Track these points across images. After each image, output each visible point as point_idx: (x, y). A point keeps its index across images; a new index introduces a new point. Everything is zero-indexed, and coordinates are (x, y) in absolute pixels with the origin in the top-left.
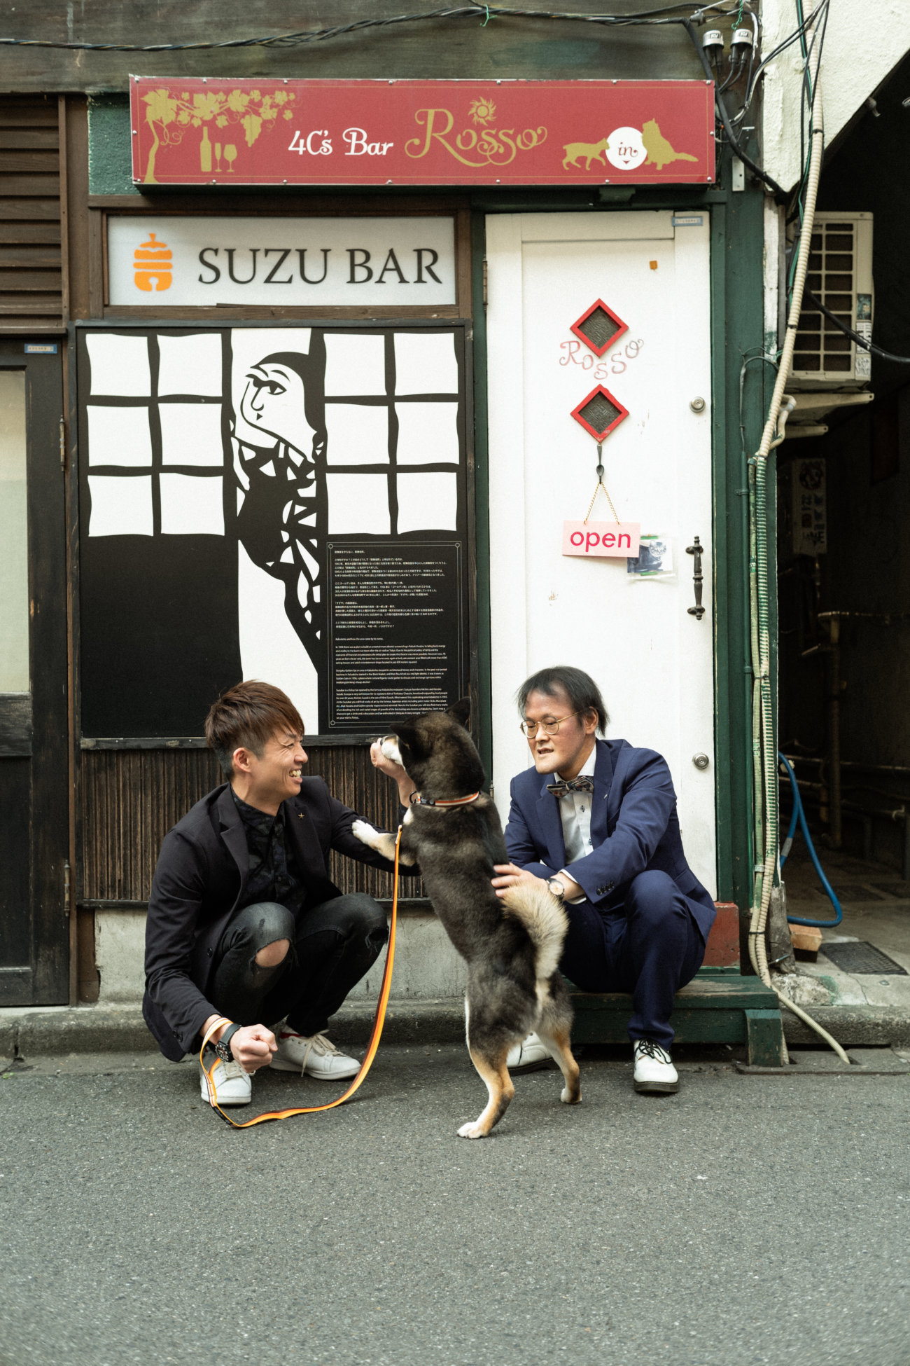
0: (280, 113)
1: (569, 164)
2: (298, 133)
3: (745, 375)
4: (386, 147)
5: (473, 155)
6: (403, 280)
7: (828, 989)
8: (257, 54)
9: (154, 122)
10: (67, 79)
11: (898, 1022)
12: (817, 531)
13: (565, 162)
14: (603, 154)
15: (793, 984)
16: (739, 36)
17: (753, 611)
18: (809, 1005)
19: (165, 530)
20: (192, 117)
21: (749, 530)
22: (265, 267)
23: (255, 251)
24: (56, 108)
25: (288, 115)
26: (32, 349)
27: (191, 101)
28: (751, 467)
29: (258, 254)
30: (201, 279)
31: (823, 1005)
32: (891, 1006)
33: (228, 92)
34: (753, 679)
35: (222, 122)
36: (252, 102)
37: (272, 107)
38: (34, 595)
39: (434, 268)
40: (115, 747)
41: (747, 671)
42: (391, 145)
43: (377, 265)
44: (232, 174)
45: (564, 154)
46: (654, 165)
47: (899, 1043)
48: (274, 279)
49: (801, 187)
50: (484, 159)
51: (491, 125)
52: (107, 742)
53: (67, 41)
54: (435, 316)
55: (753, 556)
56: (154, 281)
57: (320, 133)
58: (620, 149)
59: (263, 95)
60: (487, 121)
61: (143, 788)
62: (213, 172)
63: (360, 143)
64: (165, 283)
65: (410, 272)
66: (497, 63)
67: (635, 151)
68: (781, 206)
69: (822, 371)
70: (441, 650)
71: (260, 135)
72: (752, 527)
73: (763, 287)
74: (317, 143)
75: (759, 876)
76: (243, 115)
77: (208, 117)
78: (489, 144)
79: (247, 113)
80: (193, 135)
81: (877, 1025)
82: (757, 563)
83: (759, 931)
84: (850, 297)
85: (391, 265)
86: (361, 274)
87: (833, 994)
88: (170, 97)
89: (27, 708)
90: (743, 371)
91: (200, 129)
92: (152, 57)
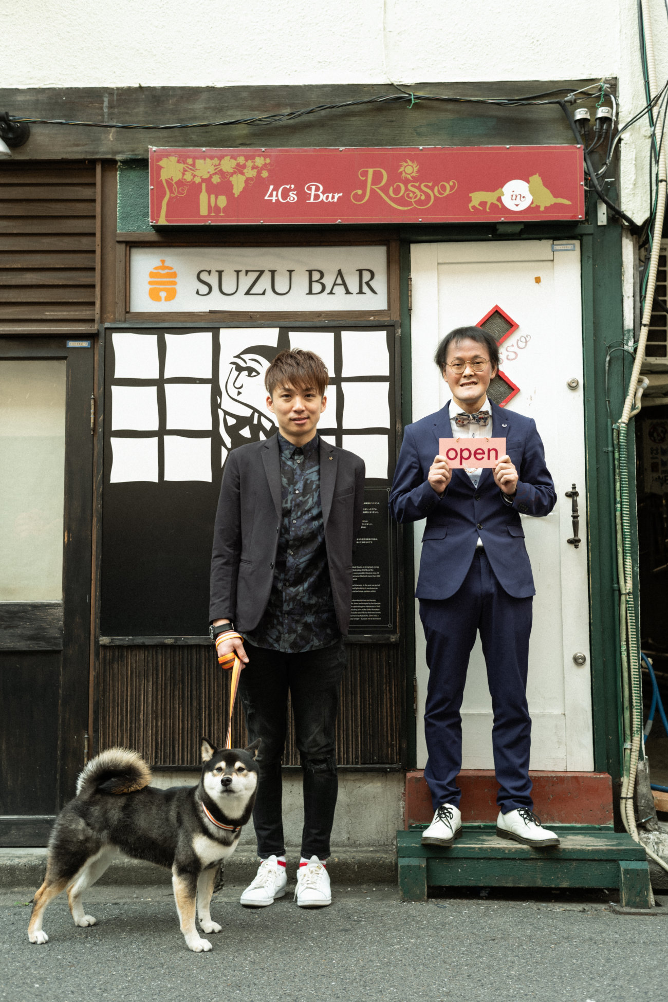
0: (259, 173)
1: (474, 207)
2: (272, 187)
3: (610, 361)
4: (336, 196)
5: (401, 201)
6: (348, 292)
8: (243, 130)
9: (166, 180)
10: (103, 149)
12: (664, 475)
13: (470, 205)
14: (499, 199)
15: (656, 840)
16: (602, 112)
17: (619, 541)
19: (167, 478)
20: (195, 176)
21: (614, 479)
22: (246, 282)
23: (238, 272)
24: (94, 169)
25: (265, 174)
26: (72, 344)
27: (194, 165)
28: (615, 431)
29: (240, 273)
30: (198, 293)
33: (221, 158)
34: (620, 594)
35: (216, 179)
36: (238, 165)
37: (253, 168)
38: (68, 527)
39: (371, 283)
40: (126, 643)
41: (615, 588)
42: (341, 194)
43: (328, 281)
44: (222, 216)
45: (470, 200)
46: (538, 207)
48: (252, 292)
49: (650, 222)
50: (410, 204)
51: (415, 179)
52: (121, 640)
53: (103, 122)
54: (372, 318)
55: (618, 499)
56: (163, 294)
57: (288, 187)
58: (512, 196)
59: (246, 160)
60: (412, 177)
61: (146, 676)
62: (209, 216)
63: (317, 193)
64: (171, 295)
65: (353, 285)
66: (419, 134)
67: (524, 197)
68: (635, 236)
69: (667, 357)
70: (376, 570)
71: (244, 188)
72: (617, 477)
73: (622, 296)
74: (285, 194)
75: (628, 752)
76: (232, 174)
77: (206, 176)
78: (414, 193)
79: (234, 173)
80: (195, 189)
82: (621, 505)
83: (628, 796)
85: (339, 281)
86: (317, 287)
88: (178, 162)
89: (60, 613)
90: (608, 359)
91: (200, 184)
92: (165, 133)
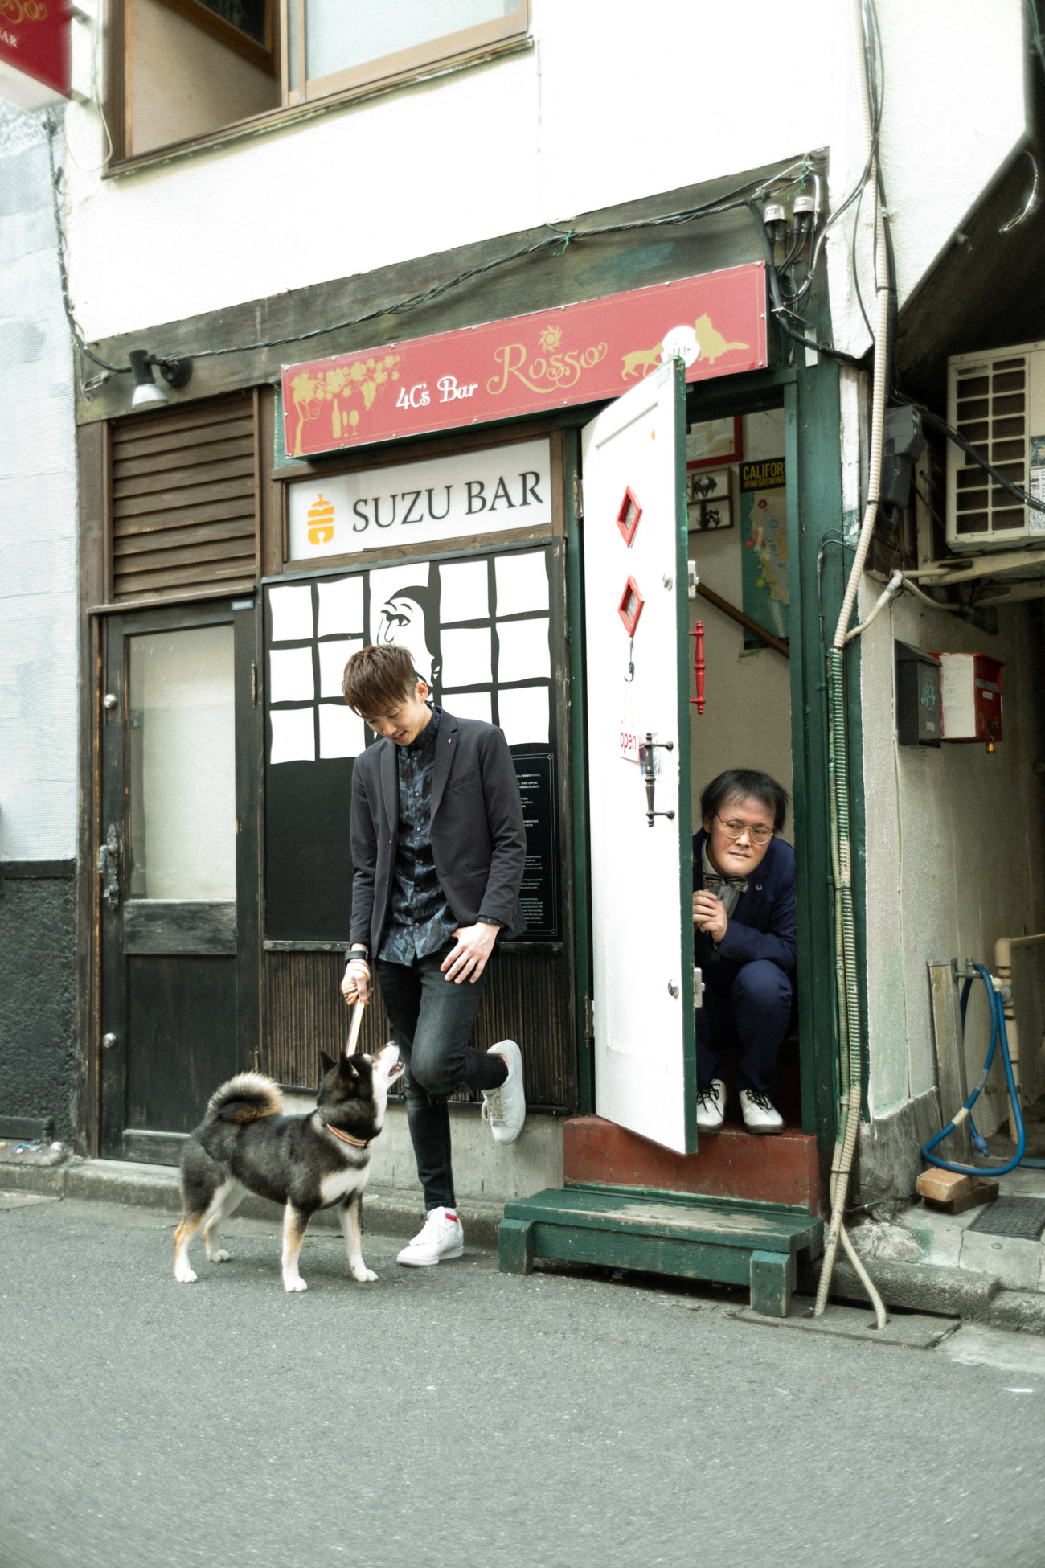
0: (390, 375)
1: (628, 374)
2: (403, 390)
3: (823, 560)
4: (472, 388)
5: (544, 382)
6: (511, 505)
7: (919, 1244)
8: (389, 321)
9: (300, 404)
10: (256, 374)
11: (967, 1291)
13: (623, 373)
14: (658, 358)
15: (880, 1234)
16: (801, 204)
17: (834, 816)
18: (890, 1259)
19: (322, 756)
20: (326, 392)
21: (828, 727)
22: (403, 507)
23: (394, 497)
24: (250, 399)
25: (396, 376)
26: (237, 606)
27: (324, 379)
29: (396, 499)
30: (355, 529)
31: (907, 1261)
32: (985, 1272)
33: (350, 365)
34: (835, 889)
35: (347, 392)
36: (368, 370)
37: (383, 371)
38: (239, 818)
39: (536, 489)
40: (288, 949)
41: (830, 882)
42: (476, 386)
43: (489, 494)
44: (354, 436)
45: (623, 365)
46: (706, 360)
47: (969, 1315)
48: (409, 520)
50: (553, 383)
51: (558, 350)
52: (285, 944)
53: (255, 342)
54: (532, 536)
55: (832, 756)
56: (321, 535)
57: (420, 387)
58: (675, 350)
59: (376, 362)
60: (555, 348)
61: (308, 987)
62: (342, 438)
63: (453, 389)
64: (329, 534)
65: (516, 495)
66: (581, 284)
67: (689, 350)
69: (990, 530)
70: (537, 861)
71: (376, 398)
72: (831, 725)
73: (841, 464)
74: (417, 397)
75: (845, 1109)
76: (362, 383)
77: (337, 390)
78: (557, 368)
79: (365, 380)
80: (326, 406)
81: (944, 1291)
82: (835, 763)
83: (841, 1170)
84: (1022, 442)
85: (501, 492)
86: (477, 503)
87: (923, 1251)
88: (310, 379)
89: (232, 913)
90: (820, 556)
91: (332, 401)
92: (313, 342)
